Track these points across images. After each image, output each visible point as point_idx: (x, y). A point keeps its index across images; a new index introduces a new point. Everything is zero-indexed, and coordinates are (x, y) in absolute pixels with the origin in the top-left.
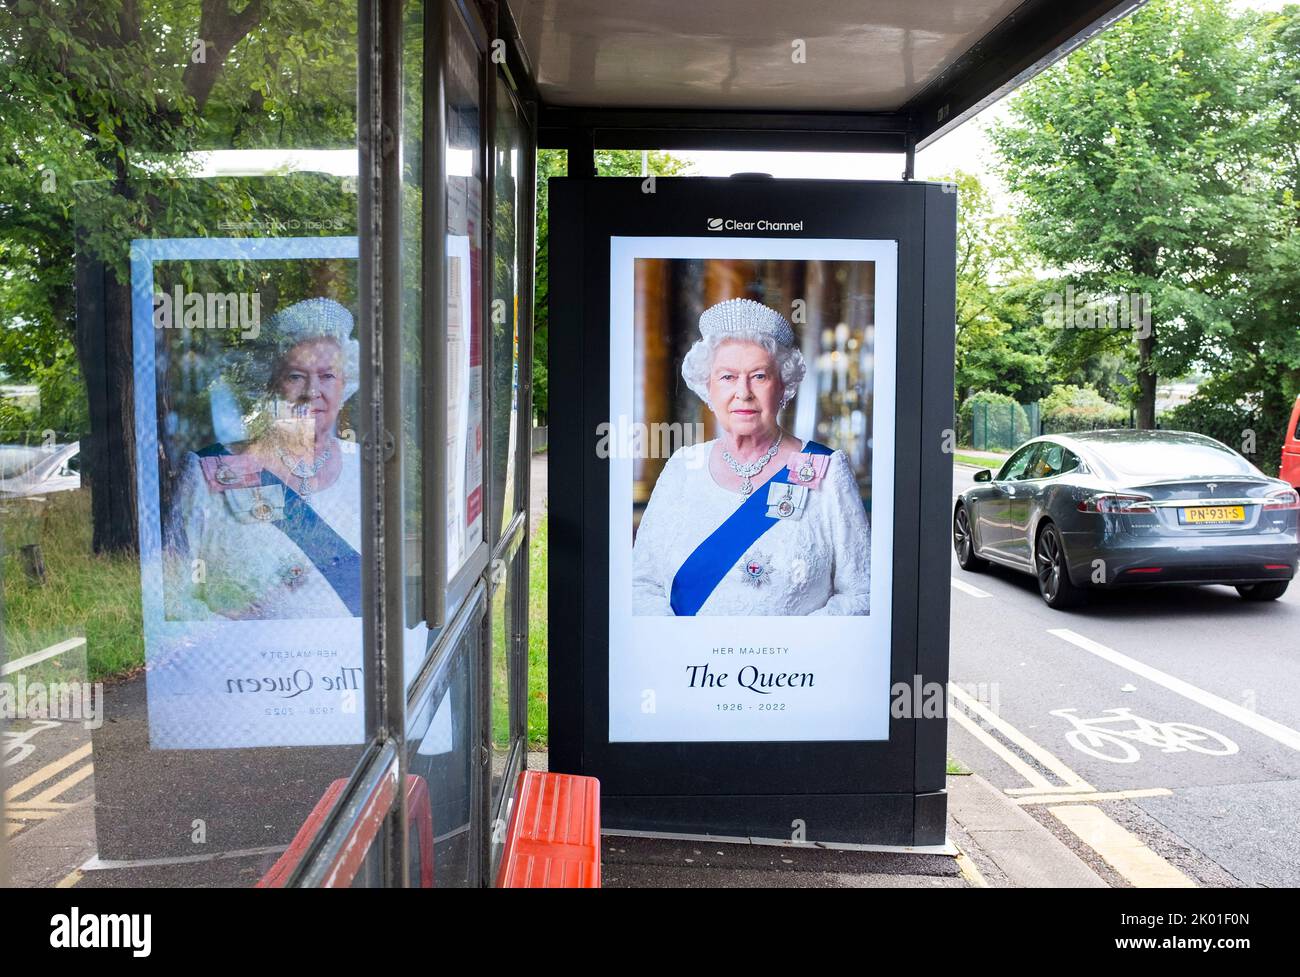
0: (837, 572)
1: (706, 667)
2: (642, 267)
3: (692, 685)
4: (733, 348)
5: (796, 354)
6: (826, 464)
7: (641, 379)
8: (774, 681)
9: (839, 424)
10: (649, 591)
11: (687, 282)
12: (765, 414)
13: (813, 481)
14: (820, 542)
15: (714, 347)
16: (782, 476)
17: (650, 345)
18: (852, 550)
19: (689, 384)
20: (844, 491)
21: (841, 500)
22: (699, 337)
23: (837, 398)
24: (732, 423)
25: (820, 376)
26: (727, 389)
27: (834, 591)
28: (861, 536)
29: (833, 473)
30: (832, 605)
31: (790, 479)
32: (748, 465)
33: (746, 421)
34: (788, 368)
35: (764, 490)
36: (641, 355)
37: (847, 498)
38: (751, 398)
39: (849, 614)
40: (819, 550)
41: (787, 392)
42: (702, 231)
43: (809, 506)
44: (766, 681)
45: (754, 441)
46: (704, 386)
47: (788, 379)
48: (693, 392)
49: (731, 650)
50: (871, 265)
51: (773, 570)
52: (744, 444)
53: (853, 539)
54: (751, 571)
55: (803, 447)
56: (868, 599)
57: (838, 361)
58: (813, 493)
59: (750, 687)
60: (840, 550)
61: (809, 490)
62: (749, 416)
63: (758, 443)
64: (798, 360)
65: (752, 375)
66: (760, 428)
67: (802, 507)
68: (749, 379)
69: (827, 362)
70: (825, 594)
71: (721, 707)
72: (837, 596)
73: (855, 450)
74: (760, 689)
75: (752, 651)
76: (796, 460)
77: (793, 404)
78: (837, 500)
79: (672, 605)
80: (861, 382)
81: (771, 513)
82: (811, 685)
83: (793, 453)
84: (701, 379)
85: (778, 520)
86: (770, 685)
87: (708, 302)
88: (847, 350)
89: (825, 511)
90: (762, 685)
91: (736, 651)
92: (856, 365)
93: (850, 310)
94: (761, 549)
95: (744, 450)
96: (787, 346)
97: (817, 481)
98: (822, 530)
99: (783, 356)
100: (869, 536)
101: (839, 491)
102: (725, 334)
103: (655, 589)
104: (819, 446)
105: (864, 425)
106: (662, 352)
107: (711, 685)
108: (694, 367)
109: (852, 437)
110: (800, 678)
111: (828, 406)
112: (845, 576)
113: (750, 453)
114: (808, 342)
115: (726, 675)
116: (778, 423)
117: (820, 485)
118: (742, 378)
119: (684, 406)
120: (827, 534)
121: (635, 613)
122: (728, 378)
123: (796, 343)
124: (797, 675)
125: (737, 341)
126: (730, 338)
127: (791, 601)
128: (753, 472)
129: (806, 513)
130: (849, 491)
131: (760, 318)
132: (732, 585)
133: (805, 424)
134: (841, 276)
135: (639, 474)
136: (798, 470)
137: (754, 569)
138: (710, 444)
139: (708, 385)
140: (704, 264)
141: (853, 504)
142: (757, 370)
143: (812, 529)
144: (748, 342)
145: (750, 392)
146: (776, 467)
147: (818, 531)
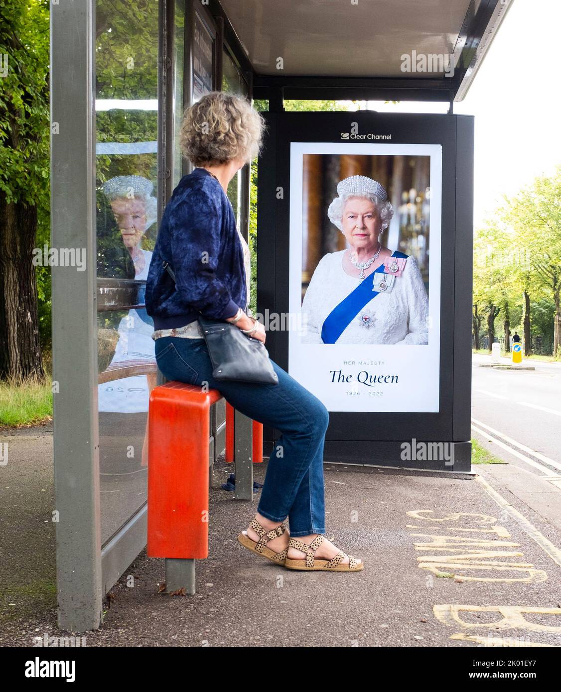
0: (410, 321)
1: (340, 371)
2: (307, 158)
3: (333, 381)
4: (354, 202)
5: (389, 204)
6: (404, 263)
7: (306, 217)
8: (377, 380)
9: (411, 241)
11: (330, 166)
12: (372, 237)
14: (401, 305)
15: (346, 200)
16: (381, 269)
17: (311, 199)
18: (419, 309)
19: (332, 220)
21: (412, 283)
22: (337, 195)
23: (410, 229)
24: (354, 241)
25: (401, 216)
26: (351, 223)
28: (424, 302)
29: (408, 267)
30: (408, 339)
31: (385, 271)
32: (363, 263)
33: (362, 240)
34: (384, 212)
35: (372, 277)
36: (306, 205)
38: (364, 228)
39: (417, 344)
40: (401, 309)
41: (383, 225)
42: (339, 140)
43: (396, 286)
44: (373, 380)
45: (366, 251)
46: (340, 222)
47: (384, 218)
48: (333, 224)
49: (353, 363)
50: (428, 158)
52: (361, 252)
53: (419, 304)
54: (364, 320)
55: (392, 254)
56: (427, 336)
57: (411, 209)
58: (397, 278)
59: (364, 383)
60: (412, 309)
61: (395, 277)
62: (363, 238)
63: (368, 252)
64: (389, 208)
65: (364, 216)
66: (369, 243)
67: (392, 286)
68: (363, 218)
70: (404, 333)
71: (349, 393)
72: (410, 334)
73: (420, 257)
75: (365, 363)
76: (389, 261)
77: (386, 231)
78: (410, 282)
79: (322, 338)
80: (423, 219)
81: (375, 289)
82: (397, 382)
83: (387, 257)
84: (338, 217)
85: (379, 293)
86: (375, 382)
88: (416, 203)
90: (371, 382)
91: (357, 363)
92: (420, 210)
93: (417, 182)
94: (369, 309)
96: (383, 201)
97: (400, 272)
98: (402, 298)
99: (382, 206)
100: (428, 302)
102: (350, 194)
103: (313, 329)
104: (400, 254)
105: (425, 243)
106: (317, 204)
107: (343, 381)
108: (335, 211)
109: (418, 249)
110: (391, 378)
111: (405, 232)
112: (415, 323)
113: (364, 257)
114: (395, 199)
115: (351, 376)
116: (379, 241)
118: (360, 217)
119: (329, 232)
120: (405, 300)
122: (353, 217)
123: (389, 199)
124: (389, 377)
126: (353, 196)
127: (385, 337)
128: (365, 267)
129: (394, 289)
130: (417, 278)
131: (368, 186)
134: (412, 164)
135: (305, 268)
136: (389, 266)
137: (366, 319)
138: (342, 252)
139: (342, 221)
140: (339, 157)
142: (367, 213)
144: (363, 198)
145: (364, 225)
146: (379, 265)
147: (400, 298)
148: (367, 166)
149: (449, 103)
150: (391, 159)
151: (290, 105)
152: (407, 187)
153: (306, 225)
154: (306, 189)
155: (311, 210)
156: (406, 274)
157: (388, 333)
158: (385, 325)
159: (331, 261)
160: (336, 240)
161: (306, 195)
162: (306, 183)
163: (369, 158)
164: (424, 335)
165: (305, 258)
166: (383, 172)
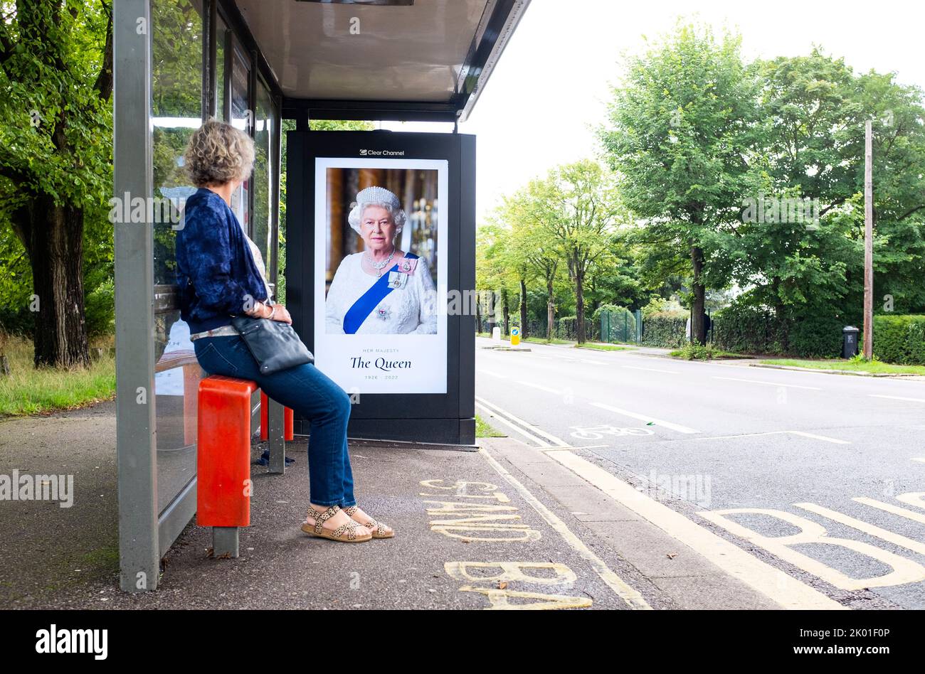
2: (329, 171)
4: (373, 209)
5: (402, 212)
7: (329, 223)
10: (333, 322)
11: (351, 179)
12: (387, 240)
13: (410, 271)
14: (413, 299)
16: (395, 269)
17: (333, 207)
20: (424, 276)
21: (423, 280)
24: (371, 244)
25: (413, 222)
26: (369, 228)
27: (420, 323)
29: (419, 266)
31: (399, 270)
32: (379, 263)
33: (378, 243)
34: (397, 219)
35: (387, 275)
36: (329, 213)
37: (425, 278)
38: (380, 232)
39: (428, 333)
40: (413, 304)
41: (397, 230)
42: (358, 155)
45: (382, 252)
51: (391, 313)
52: (378, 253)
56: (436, 326)
57: (421, 216)
63: (384, 253)
64: (402, 215)
66: (385, 246)
68: (379, 224)
69: (416, 216)
70: (416, 324)
73: (429, 257)
74: (386, 369)
75: (381, 351)
76: (402, 261)
77: (400, 235)
81: (390, 286)
83: (400, 258)
84: (357, 223)
87: (360, 188)
88: (425, 210)
89: (415, 284)
92: (430, 217)
93: (426, 193)
94: (385, 303)
95: (377, 256)
98: (414, 294)
101: (422, 276)
103: (336, 321)
104: (413, 255)
106: (339, 211)
108: (354, 217)
110: (404, 364)
111: (416, 237)
114: (407, 207)
117: (413, 274)
118: (376, 223)
119: (349, 236)
120: (417, 296)
121: (326, 332)
122: (370, 223)
123: (402, 207)
125: (374, 206)
128: (382, 267)
130: (427, 276)
131: (385, 196)
132: (372, 319)
133: (406, 245)
134: (422, 176)
135: (328, 268)
136: (402, 265)
138: (361, 253)
139: (361, 226)
140: (358, 171)
141: (429, 282)
143: (409, 293)
144: (379, 206)
145: (380, 230)
146: (393, 265)
148: (382, 178)
149: (454, 123)
150: (403, 173)
151: (314, 125)
152: (418, 196)
153: (329, 230)
154: (329, 198)
155: (334, 216)
156: (417, 273)
157: (401, 324)
158: (399, 318)
159: (351, 262)
160: (355, 243)
161: (329, 204)
162: (329, 194)
163: (385, 171)
164: (433, 326)
165: (329, 259)
166: (397, 183)
